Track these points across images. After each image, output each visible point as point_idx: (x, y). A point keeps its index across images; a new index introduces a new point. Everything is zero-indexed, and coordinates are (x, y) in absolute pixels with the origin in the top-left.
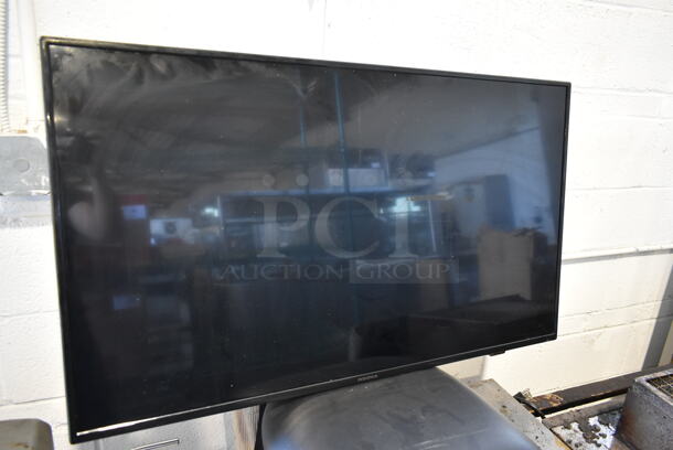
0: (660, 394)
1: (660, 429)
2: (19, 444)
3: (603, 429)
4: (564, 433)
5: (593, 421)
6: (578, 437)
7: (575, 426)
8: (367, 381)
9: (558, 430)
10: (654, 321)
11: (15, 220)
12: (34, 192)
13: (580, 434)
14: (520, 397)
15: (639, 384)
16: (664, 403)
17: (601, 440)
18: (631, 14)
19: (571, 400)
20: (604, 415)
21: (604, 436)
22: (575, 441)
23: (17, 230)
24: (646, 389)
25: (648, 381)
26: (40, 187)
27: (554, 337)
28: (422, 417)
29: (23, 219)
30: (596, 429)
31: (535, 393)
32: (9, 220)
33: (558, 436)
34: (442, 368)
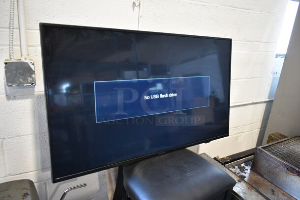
0: (266, 152)
1: (267, 164)
2: (23, 189)
3: (247, 167)
4: (233, 170)
5: (243, 165)
6: (238, 171)
7: (236, 167)
8: (162, 154)
9: (231, 169)
10: (259, 130)
11: (14, 97)
12: (25, 85)
13: (239, 170)
14: (215, 158)
15: (259, 149)
16: (268, 155)
17: (246, 171)
18: (249, 13)
19: (234, 159)
20: (246, 163)
21: (247, 170)
22: (237, 172)
23: (15, 101)
24: (261, 151)
25: (262, 148)
26: (28, 83)
27: (228, 135)
28: (185, 165)
29: (17, 96)
30: (244, 168)
31: (221, 157)
32: (12, 97)
33: (231, 171)
34: (188, 148)
